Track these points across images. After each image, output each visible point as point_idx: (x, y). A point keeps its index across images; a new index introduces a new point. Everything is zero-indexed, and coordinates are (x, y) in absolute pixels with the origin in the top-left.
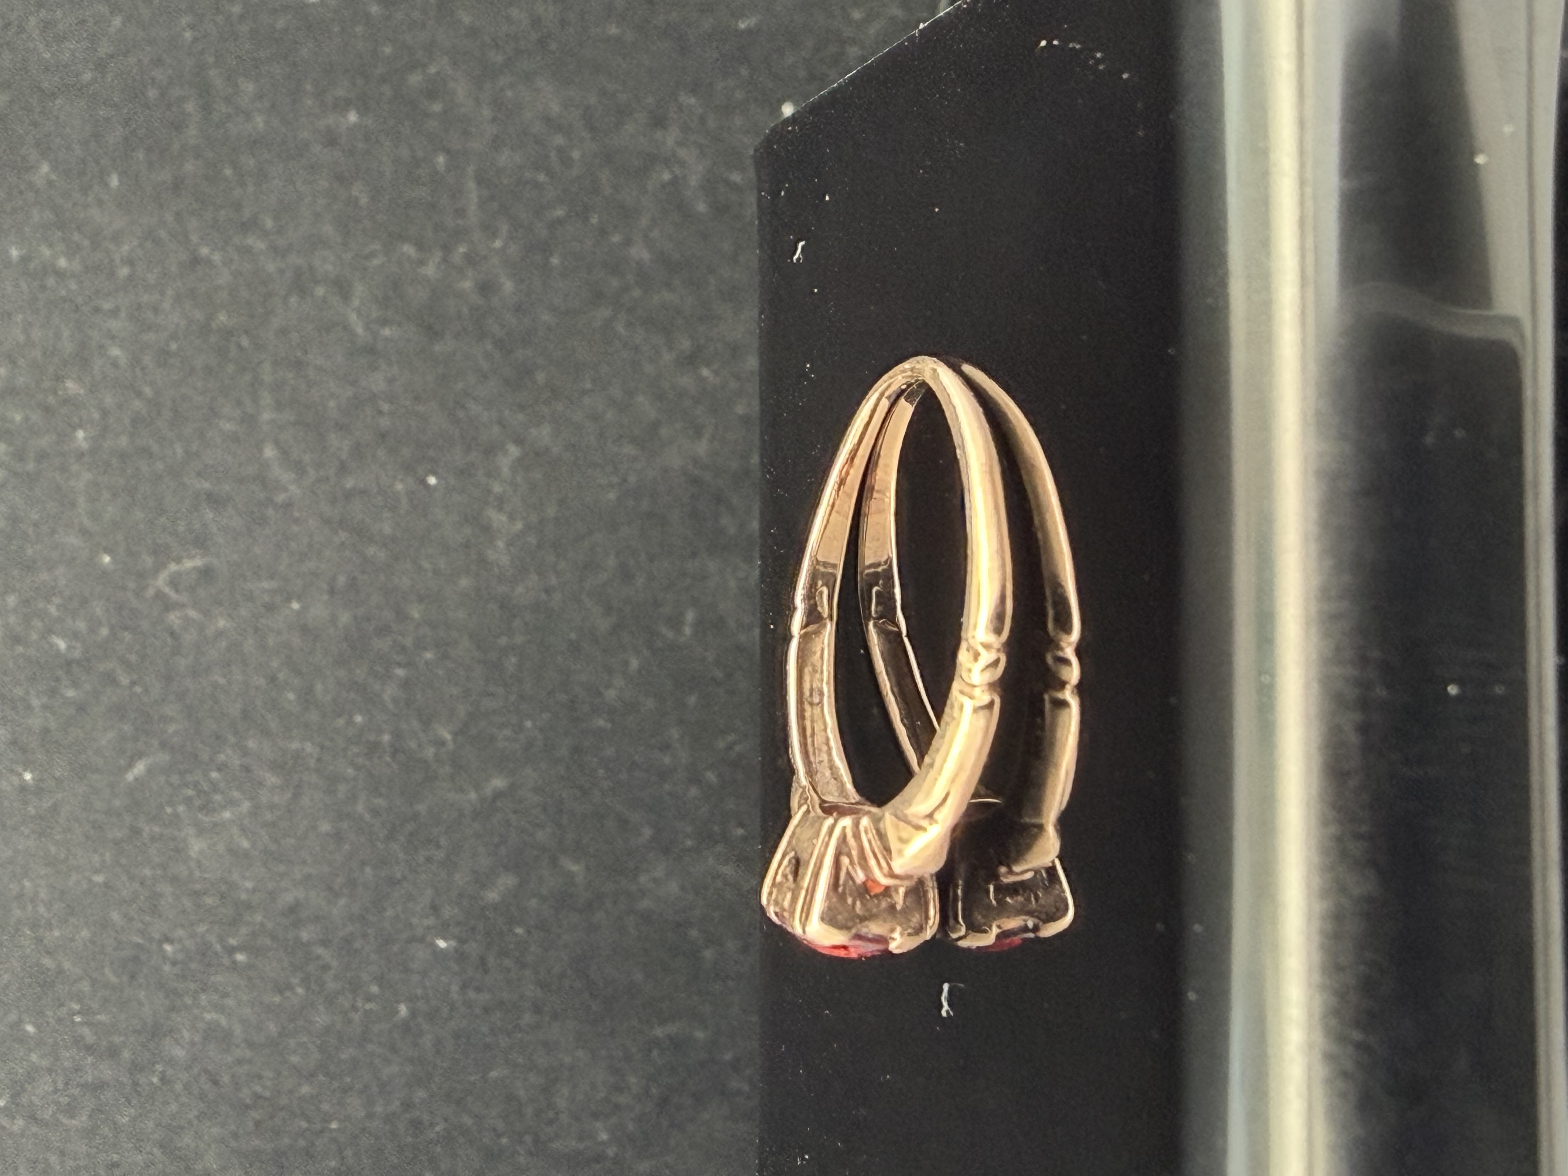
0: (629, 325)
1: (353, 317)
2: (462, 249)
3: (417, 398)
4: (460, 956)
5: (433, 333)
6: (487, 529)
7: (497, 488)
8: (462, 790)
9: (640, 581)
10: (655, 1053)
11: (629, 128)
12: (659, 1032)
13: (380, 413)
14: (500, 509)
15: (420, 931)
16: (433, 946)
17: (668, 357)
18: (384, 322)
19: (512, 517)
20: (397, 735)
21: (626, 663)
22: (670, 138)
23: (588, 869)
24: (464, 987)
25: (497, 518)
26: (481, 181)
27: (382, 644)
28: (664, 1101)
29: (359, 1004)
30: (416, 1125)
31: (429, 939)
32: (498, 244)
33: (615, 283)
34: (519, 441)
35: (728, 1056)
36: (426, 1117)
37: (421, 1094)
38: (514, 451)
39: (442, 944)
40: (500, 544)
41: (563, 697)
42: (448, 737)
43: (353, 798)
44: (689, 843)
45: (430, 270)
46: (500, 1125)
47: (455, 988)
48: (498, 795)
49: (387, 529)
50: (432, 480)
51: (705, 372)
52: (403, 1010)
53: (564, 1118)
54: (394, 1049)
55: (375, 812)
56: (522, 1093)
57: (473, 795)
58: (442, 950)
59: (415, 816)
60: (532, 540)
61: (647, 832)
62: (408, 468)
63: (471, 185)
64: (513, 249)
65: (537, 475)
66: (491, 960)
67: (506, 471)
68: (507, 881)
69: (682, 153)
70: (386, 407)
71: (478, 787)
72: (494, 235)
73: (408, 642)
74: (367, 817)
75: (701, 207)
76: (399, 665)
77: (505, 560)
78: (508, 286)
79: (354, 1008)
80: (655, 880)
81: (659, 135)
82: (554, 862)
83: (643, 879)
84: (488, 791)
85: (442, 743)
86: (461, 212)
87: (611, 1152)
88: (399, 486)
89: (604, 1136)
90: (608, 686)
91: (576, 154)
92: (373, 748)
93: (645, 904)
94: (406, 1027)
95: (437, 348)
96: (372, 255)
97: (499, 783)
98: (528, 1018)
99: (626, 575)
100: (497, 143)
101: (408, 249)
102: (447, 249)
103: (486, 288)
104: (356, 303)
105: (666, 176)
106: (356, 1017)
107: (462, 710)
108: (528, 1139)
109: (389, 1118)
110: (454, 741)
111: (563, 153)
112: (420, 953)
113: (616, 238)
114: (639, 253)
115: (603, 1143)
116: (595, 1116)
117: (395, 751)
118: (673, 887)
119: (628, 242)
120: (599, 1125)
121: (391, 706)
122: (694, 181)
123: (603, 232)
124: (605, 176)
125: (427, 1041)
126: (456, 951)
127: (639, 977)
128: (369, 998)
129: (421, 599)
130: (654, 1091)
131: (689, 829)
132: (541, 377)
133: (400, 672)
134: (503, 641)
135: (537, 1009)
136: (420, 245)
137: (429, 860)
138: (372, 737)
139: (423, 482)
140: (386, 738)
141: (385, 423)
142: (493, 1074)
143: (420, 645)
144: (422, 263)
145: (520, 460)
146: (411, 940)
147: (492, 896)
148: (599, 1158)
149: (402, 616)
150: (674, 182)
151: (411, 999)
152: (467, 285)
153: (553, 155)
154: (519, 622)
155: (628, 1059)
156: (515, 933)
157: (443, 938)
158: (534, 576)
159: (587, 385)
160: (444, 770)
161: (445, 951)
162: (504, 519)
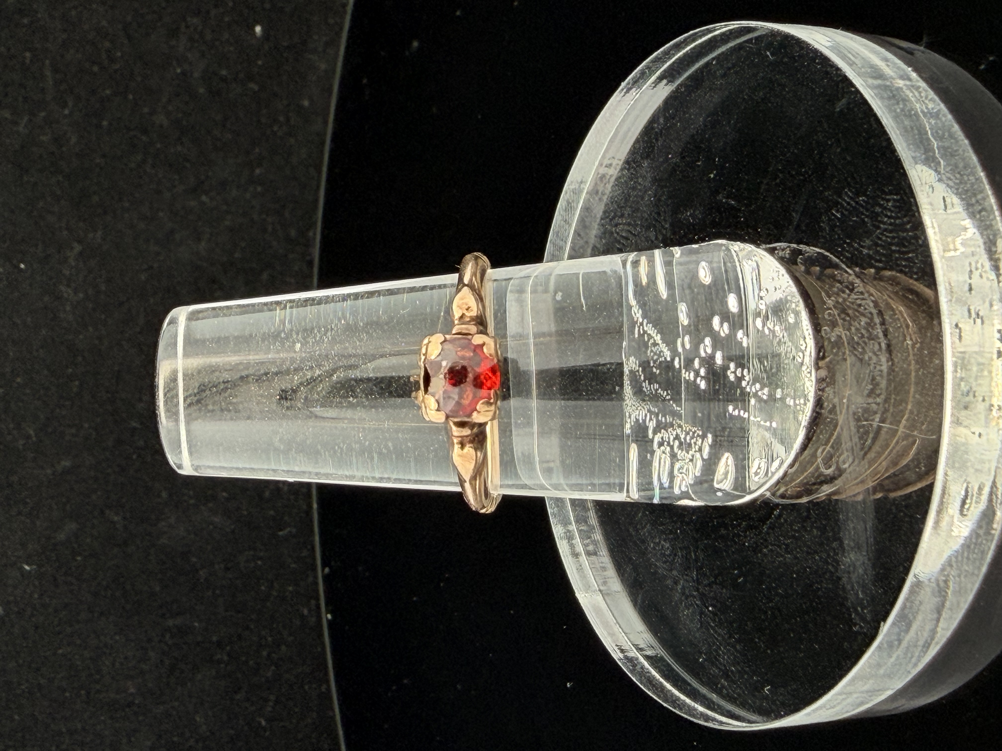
0: (154, 166)
2: (43, 114)
3: (12, 212)
4: (39, 575)
5: (24, 170)
6: (59, 298)
7: (66, 272)
8: (42, 467)
10: (168, 636)
11: (153, 38)
12: (170, 623)
14: (68, 286)
15: (13, 560)
16: (21, 569)
17: (180, 188)
19: (76, 292)
22: (181, 44)
23: (125, 518)
24: (41, 596)
25: (66, 291)
26: (56, 70)
30: (9, 685)
31: (19, 565)
32: (66, 112)
33: (144, 139)
34: (81, 241)
35: (215, 639)
36: (15, 680)
37: (11, 665)
38: (78, 248)
39: (27, 568)
40: (68, 308)
41: (109, 407)
42: (32, 432)
44: (192, 502)
45: (21, 128)
46: (65, 684)
47: (36, 596)
48: (67, 471)
50: (21, 265)
51: (204, 198)
53: (107, 679)
56: (79, 663)
57: (49, 471)
58: (28, 572)
59: (11, 485)
60: (90, 305)
61: (164, 495)
62: (7, 259)
63: (48, 73)
64: (77, 115)
65: (92, 263)
66: (60, 578)
67: (72, 261)
68: (71, 527)
69: (189, 55)
71: (52, 466)
72: (64, 105)
73: (7, 371)
75: (201, 90)
77: (71, 318)
78: (74, 139)
80: (169, 526)
81: (173, 42)
82: (102, 513)
83: (162, 524)
84: (59, 469)
85: (28, 437)
86: (41, 90)
87: (137, 700)
88: (1, 270)
89: (132, 690)
91: (118, 55)
93: (162, 541)
94: (3, 622)
95: (26, 180)
97: (66, 463)
98: (84, 615)
100: (65, 45)
101: (6, 113)
102: (32, 113)
103: (59, 140)
105: (179, 71)
107: (42, 416)
108: (83, 692)
110: (37, 435)
111: (110, 55)
112: (13, 575)
113: (146, 110)
114: (161, 119)
115: (132, 694)
116: (126, 678)
118: (181, 530)
119: (153, 112)
120: (130, 683)
122: (197, 74)
123: (136, 106)
124: (138, 69)
125: (16, 631)
126: (36, 571)
129: (14, 343)
130: (167, 662)
131: (190, 493)
132: (95, 199)
134: (70, 371)
135: (91, 610)
136: (14, 110)
137: (20, 513)
139: (16, 267)
143: (15, 374)
144: (16, 123)
145: (81, 253)
146: (7, 565)
147: (61, 536)
148: (130, 705)
150: (184, 73)
151: (6, 604)
152: (45, 138)
153: (104, 56)
154: (80, 359)
155: (150, 640)
156: (76, 560)
157: (28, 564)
158: (91, 329)
159: (127, 205)
160: (30, 455)
161: (30, 572)
162: (70, 291)
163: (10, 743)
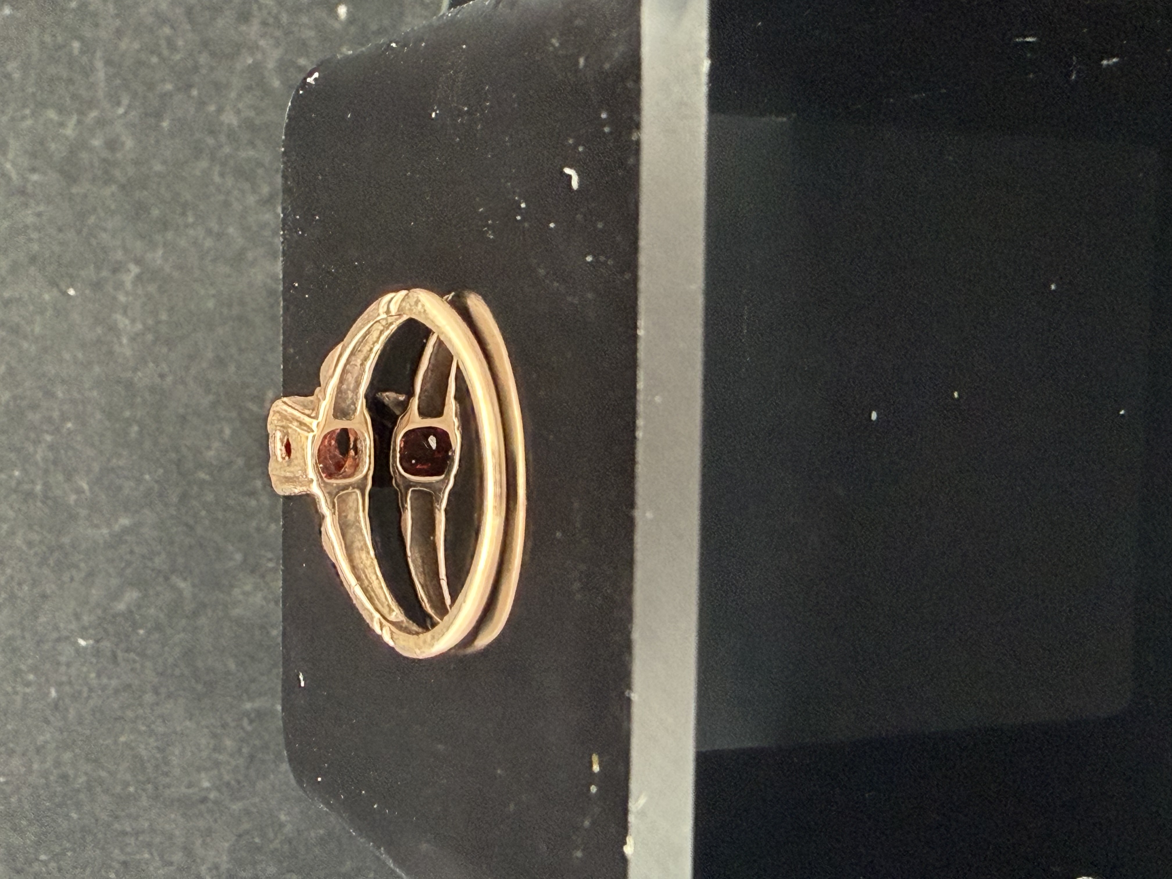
0: (222, 175)
1: (8, 166)
2: (93, 114)
3: (60, 230)
4: (97, 653)
5: (72, 179)
6: (113, 329)
7: (122, 298)
8: (97, 526)
9: (232, 368)
10: (245, 722)
11: (220, 23)
12: (248, 706)
13: (30, 240)
14: (125, 313)
15: (65, 633)
16: (76, 644)
17: (251, 200)
18: (33, 170)
19: (133, 321)
20: (47, 486)
21: (221, 431)
22: (253, 29)
23: (194, 586)
24: (99, 676)
25: (122, 321)
26: (109, 62)
27: (34, 417)
28: (252, 758)
29: (19, 688)
30: (64, 777)
31: (72, 639)
32: (121, 111)
33: (211, 141)
34: (138, 262)
36: (71, 773)
37: (67, 756)
38: (135, 270)
39: (82, 642)
40: (125, 341)
41: (173, 455)
42: (86, 487)
43: (12, 533)
44: (271, 565)
45: (69, 131)
46: (128, 777)
47: (93, 675)
48: (125, 530)
49: (37, 329)
50: (72, 292)
52: (53, 693)
53: (177, 772)
54: (47, 721)
55: (30, 544)
56: (144, 753)
57: (105, 531)
58: (83, 647)
59: (61, 547)
60: (150, 337)
61: (239, 557)
62: (54, 284)
63: (99, 64)
64: (133, 114)
65: (152, 288)
66: (120, 654)
67: (129, 286)
68: (132, 595)
69: (262, 43)
70: (35, 235)
71: (109, 525)
72: (118, 104)
73: (56, 414)
74: (24, 548)
75: (276, 83)
76: (47, 432)
77: (128, 353)
78: (129, 143)
79: (16, 693)
80: (244, 593)
81: (243, 28)
82: (167, 579)
83: (236, 591)
84: (117, 528)
85: (82, 491)
86: (92, 86)
87: (212, 795)
88: (47, 297)
89: (206, 784)
90: (209, 448)
91: (180, 43)
92: (29, 495)
93: (237, 612)
94: (56, 706)
95: (74, 190)
96: (24, 118)
97: (125, 521)
98: (149, 698)
99: (220, 362)
100: (119, 33)
101: (52, 114)
102: (82, 113)
103: (112, 145)
104: (10, 156)
105: (250, 61)
106: (18, 699)
107: (96, 467)
108: (149, 786)
109: (44, 775)
110: (91, 489)
111: (171, 43)
112: (67, 652)
113: (212, 108)
114: (229, 118)
115: (207, 789)
116: (199, 770)
117: (46, 498)
118: (258, 599)
119: (220, 110)
120: (203, 775)
121: (41, 464)
122: (271, 65)
123: (201, 104)
124: (203, 59)
125: (72, 714)
126: (93, 647)
127: (232, 665)
128: (28, 684)
129: (63, 382)
130: (245, 750)
131: (269, 555)
132: (155, 212)
133: (48, 438)
134: (127, 414)
135: (156, 692)
136: (61, 110)
137: (72, 579)
138: (26, 487)
139: (65, 293)
140: (38, 488)
141: (35, 247)
142: (122, 739)
143: (64, 418)
144: (62, 125)
145: (139, 276)
146: (58, 640)
147: (121, 606)
148: (204, 800)
149: (49, 394)
150: (256, 65)
151: (59, 685)
152: (97, 143)
153: (163, 43)
154: (139, 400)
155: (224, 726)
156: (138, 634)
157: (83, 638)
158: (151, 365)
159: (191, 220)
160: (83, 512)
161: (85, 648)
162: (127, 322)
163: (68, 845)
